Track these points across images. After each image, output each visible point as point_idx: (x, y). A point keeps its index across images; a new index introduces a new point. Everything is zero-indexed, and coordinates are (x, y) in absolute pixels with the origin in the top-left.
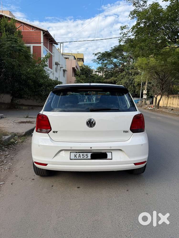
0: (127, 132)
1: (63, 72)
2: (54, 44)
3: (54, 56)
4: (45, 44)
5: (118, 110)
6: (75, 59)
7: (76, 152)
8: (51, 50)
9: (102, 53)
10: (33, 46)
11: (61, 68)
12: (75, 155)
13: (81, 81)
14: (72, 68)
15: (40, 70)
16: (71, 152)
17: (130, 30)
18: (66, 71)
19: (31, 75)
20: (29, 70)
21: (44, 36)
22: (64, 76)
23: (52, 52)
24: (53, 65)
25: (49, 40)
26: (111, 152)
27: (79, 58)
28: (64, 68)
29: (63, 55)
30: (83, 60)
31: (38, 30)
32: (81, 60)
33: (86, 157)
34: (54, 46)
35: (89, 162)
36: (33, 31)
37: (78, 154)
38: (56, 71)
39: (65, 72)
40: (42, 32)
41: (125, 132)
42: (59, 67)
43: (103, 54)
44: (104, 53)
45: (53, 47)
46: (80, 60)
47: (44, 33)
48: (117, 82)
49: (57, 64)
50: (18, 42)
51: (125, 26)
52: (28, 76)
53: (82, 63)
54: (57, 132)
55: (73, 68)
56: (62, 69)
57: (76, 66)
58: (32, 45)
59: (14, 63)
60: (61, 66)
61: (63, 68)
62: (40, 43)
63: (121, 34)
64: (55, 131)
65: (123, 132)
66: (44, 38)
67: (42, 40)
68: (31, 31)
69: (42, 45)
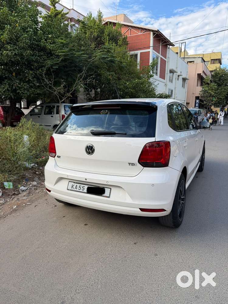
0: (133, 164)
1: (183, 81)
2: (170, 45)
3: (168, 62)
4: (155, 48)
5: (126, 134)
6: (203, 61)
7: (74, 183)
8: (164, 54)
10: (141, 53)
11: (179, 76)
12: (72, 185)
13: (209, 91)
14: (197, 75)
15: (141, 83)
16: (69, 181)
18: (187, 79)
19: (130, 90)
20: (128, 83)
21: (154, 38)
22: (183, 86)
23: (166, 56)
24: (167, 74)
25: (162, 41)
26: (111, 189)
27: (214, 60)
28: (184, 76)
29: (184, 58)
30: (220, 61)
31: (147, 32)
32: (218, 61)
33: (82, 190)
34: (169, 48)
35: (84, 196)
36: (141, 33)
37: (76, 184)
38: (171, 81)
39: (185, 81)
40: (152, 33)
41: (131, 164)
42: (175, 75)
45: (168, 50)
46: (215, 61)
47: (154, 34)
49: (172, 72)
50: (112, 51)
52: (126, 91)
53: (218, 65)
54: (60, 157)
55: (199, 75)
56: (181, 78)
57: (203, 72)
58: (139, 52)
59: (110, 77)
60: (179, 73)
61: (182, 76)
62: (149, 47)
65: (128, 164)
66: (154, 41)
67: (151, 44)
68: (139, 34)
69: (151, 50)
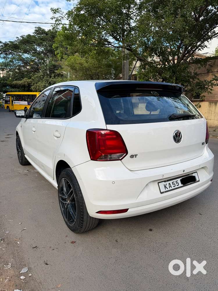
0: (204, 143)
7: (165, 181)
9: (4, 42)
12: (164, 185)
16: (158, 183)
17: (65, 15)
26: (197, 172)
33: (177, 185)
37: (168, 183)
43: (6, 45)
44: (8, 44)
48: (32, 86)
51: (58, 9)
54: (136, 155)
63: (52, 19)
64: (134, 155)
65: (202, 144)
